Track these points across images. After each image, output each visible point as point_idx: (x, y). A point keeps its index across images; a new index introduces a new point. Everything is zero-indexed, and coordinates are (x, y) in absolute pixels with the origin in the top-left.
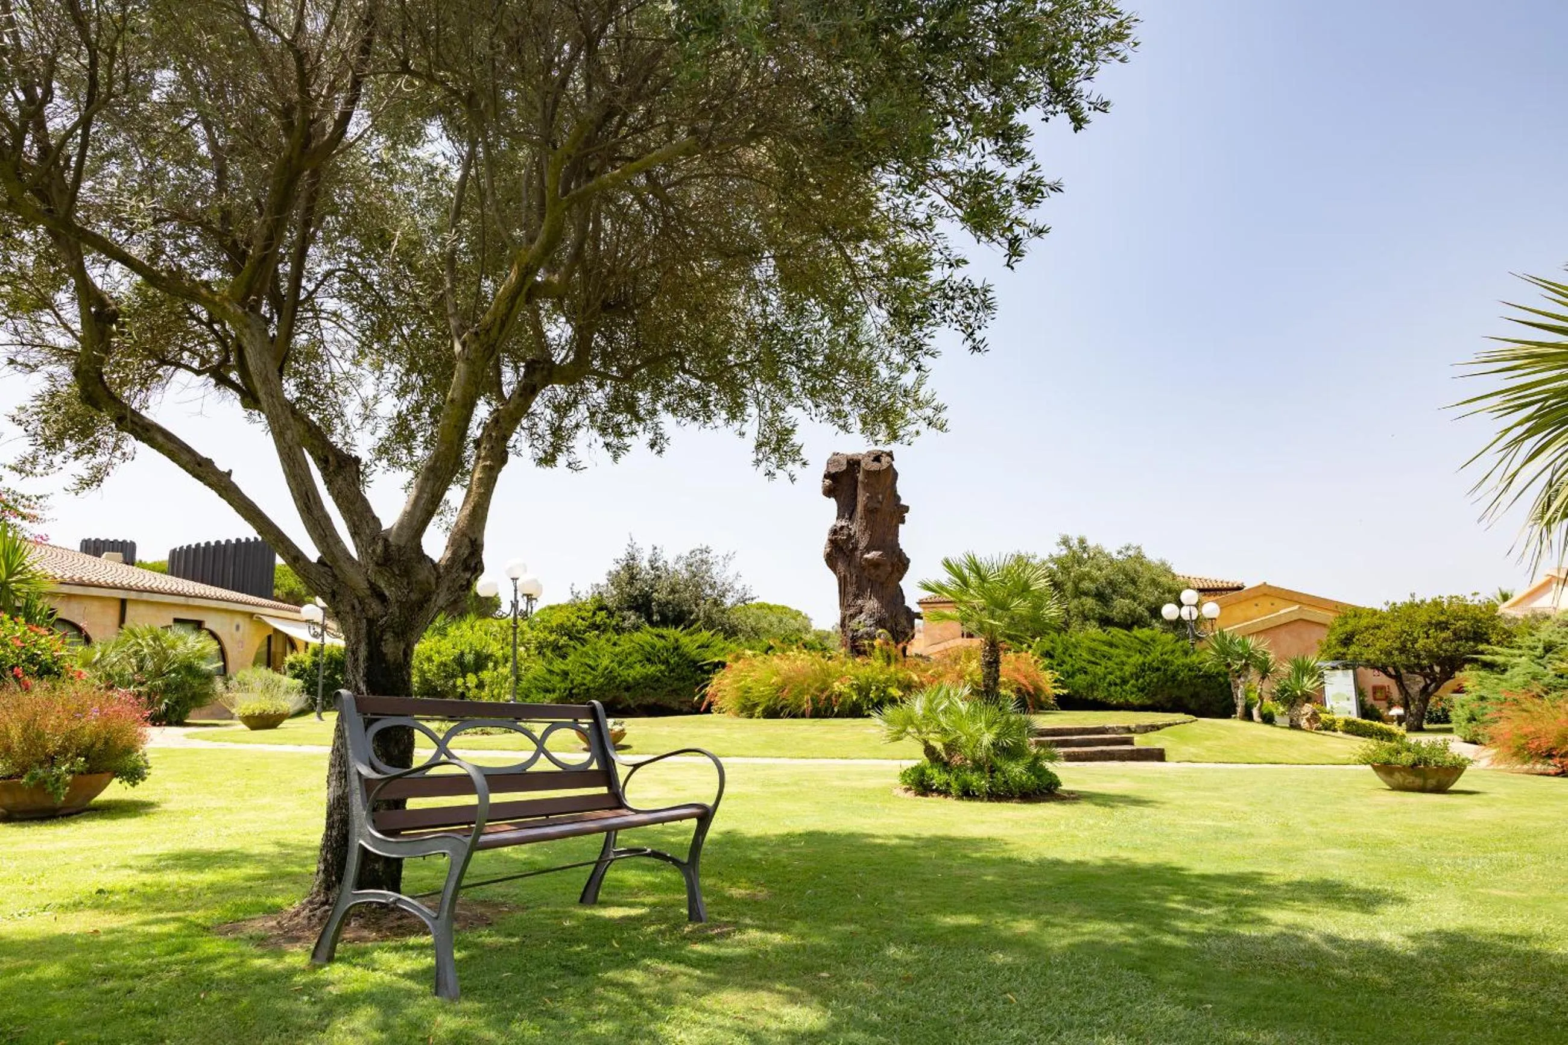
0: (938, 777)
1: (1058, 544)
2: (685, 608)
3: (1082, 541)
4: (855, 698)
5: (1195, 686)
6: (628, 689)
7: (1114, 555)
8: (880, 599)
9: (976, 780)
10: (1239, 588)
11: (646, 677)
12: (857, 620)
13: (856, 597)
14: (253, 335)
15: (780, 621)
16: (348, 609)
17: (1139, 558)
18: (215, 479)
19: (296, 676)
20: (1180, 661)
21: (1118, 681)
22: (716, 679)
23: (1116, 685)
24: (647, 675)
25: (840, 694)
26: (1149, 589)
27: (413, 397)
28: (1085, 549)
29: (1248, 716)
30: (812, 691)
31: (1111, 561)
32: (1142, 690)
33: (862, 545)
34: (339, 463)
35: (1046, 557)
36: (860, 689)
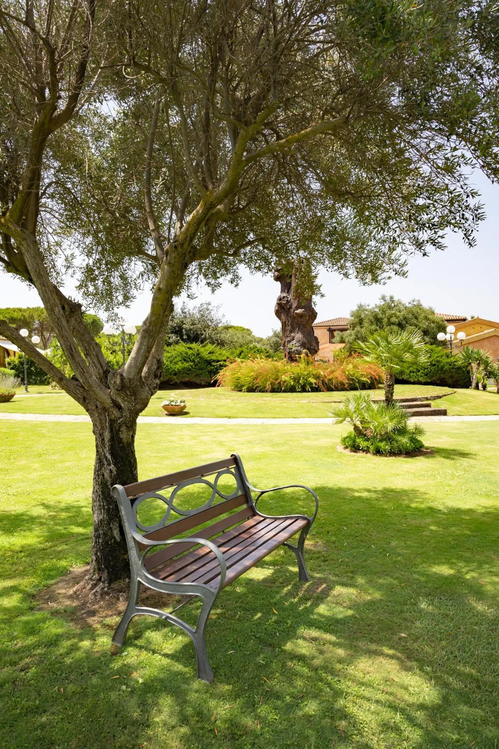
0: (363, 444)
1: (380, 299)
2: (199, 332)
3: (391, 298)
4: (292, 383)
5: (452, 373)
6: (175, 374)
7: (407, 305)
8: (303, 333)
9: (382, 445)
10: (464, 320)
11: (184, 368)
12: (291, 343)
13: (291, 332)
14: (28, 245)
15: (243, 336)
16: (94, 407)
17: (419, 306)
18: (9, 333)
19: (12, 369)
20: (445, 360)
21: (415, 370)
22: (221, 372)
23: (413, 372)
24: (185, 368)
25: (285, 382)
26: (424, 321)
27: (96, 256)
28: (393, 301)
29: (477, 388)
30: (271, 380)
31: (406, 308)
32: (426, 375)
33: (294, 306)
34: (71, 309)
35: (374, 306)
36: (294, 379)
